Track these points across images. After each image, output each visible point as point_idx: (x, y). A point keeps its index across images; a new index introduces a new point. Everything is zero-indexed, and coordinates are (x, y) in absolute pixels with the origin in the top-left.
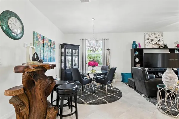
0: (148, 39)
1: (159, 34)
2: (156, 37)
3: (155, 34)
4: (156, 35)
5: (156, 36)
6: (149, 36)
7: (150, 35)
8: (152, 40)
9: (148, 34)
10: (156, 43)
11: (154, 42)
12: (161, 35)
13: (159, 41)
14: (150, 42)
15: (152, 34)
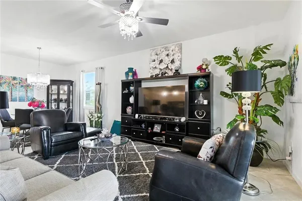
0: (155, 61)
1: (173, 47)
2: (168, 55)
3: (166, 49)
4: (168, 50)
5: (167, 53)
6: (157, 55)
7: (158, 53)
8: (161, 61)
9: (154, 52)
10: (167, 67)
11: (163, 66)
12: (177, 49)
13: (173, 62)
14: (157, 66)
15: (162, 51)
